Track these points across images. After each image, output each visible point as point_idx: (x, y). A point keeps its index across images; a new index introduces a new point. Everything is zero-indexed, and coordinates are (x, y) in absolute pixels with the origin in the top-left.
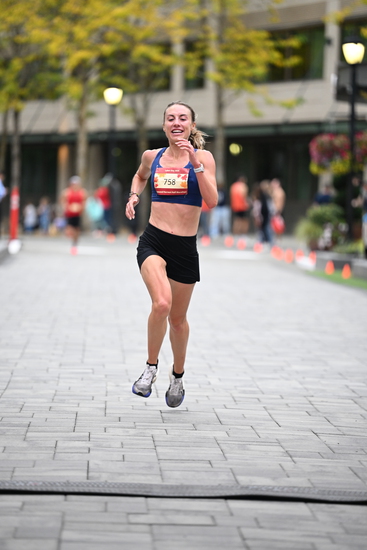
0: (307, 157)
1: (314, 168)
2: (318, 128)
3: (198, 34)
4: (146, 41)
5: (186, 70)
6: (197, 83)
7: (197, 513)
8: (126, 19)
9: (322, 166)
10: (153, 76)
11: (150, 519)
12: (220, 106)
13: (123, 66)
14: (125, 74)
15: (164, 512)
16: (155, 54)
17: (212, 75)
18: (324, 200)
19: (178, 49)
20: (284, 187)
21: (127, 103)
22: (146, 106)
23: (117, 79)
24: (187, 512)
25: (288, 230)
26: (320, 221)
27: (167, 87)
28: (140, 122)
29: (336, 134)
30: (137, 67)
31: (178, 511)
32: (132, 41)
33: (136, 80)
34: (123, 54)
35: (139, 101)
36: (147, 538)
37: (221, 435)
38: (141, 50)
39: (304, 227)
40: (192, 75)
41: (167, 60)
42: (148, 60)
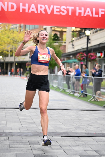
0: (26, 66)
1: (27, 67)
2: (27, 62)
3: (12, 50)
4: (5, 50)
5: (10, 54)
6: (12, 56)
7: (11, 111)
8: (3, 48)
9: (28, 66)
10: (6, 55)
11: (5, 111)
12: (15, 59)
13: (2, 54)
14: (3, 55)
15: (7, 110)
16: (6, 52)
17: (14, 55)
18: (28, 71)
19: (9, 51)
20: (23, 69)
21: (3, 58)
22: (5, 59)
23: (2, 55)
24: (10, 110)
25: (23, 74)
26: (27, 73)
27: (8, 56)
28: (4, 61)
29: (29, 63)
30: (4, 54)
31: (9, 110)
32: (3, 50)
33: (4, 55)
34: (2, 52)
35: (4, 58)
36: (5, 114)
37: (14, 101)
38: (4, 52)
39: (25, 74)
40: (11, 55)
41: (8, 53)
42: (5, 53)
